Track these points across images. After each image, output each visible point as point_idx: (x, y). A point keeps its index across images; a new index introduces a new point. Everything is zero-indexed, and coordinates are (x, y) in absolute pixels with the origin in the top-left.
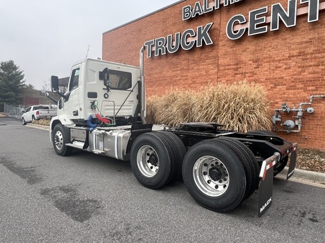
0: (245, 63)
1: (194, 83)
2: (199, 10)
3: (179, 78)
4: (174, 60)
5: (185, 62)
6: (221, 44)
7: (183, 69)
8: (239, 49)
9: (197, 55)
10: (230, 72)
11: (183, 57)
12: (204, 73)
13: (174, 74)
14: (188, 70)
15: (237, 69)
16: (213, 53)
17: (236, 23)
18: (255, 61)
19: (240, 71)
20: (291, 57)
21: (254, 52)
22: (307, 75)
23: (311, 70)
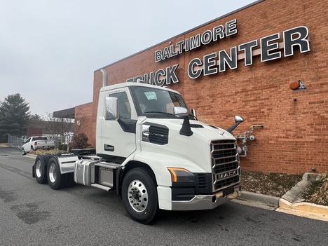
0: (204, 98)
2: (168, 54)
10: (193, 105)
15: (198, 103)
16: (180, 90)
17: (195, 65)
18: (211, 96)
19: (201, 104)
20: (236, 93)
21: (210, 89)
22: (249, 108)
23: (251, 103)
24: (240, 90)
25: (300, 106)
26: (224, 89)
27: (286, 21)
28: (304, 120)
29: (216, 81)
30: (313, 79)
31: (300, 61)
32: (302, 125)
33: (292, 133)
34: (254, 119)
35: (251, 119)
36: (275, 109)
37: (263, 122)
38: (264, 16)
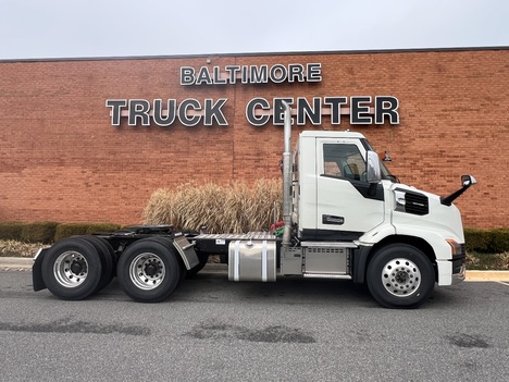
0: (268, 155)
1: (198, 172)
2: (207, 78)
3: (172, 163)
4: (163, 136)
5: (181, 142)
6: (236, 126)
7: (179, 151)
8: (260, 137)
9: (201, 136)
10: (250, 163)
11: (178, 134)
12: (212, 159)
13: (163, 156)
14: (188, 153)
15: (257, 161)
16: (226, 137)
17: (259, 107)
27: (373, 85)
38: (351, 71)
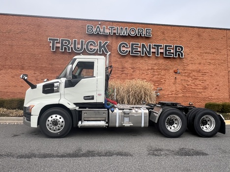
0: (127, 69)
2: (100, 31)
8: (124, 60)
10: (119, 72)
15: (122, 71)
17: (124, 46)
18: (133, 68)
19: (125, 72)
20: (148, 69)
21: (132, 64)
22: (154, 78)
23: (156, 76)
24: (150, 68)
25: (177, 81)
26: (141, 66)
27: (173, 40)
28: (179, 87)
29: (136, 60)
30: (182, 70)
31: (178, 61)
32: (178, 90)
33: (174, 93)
34: (157, 84)
35: (156, 84)
36: (167, 80)
37: (162, 87)
38: (163, 33)
